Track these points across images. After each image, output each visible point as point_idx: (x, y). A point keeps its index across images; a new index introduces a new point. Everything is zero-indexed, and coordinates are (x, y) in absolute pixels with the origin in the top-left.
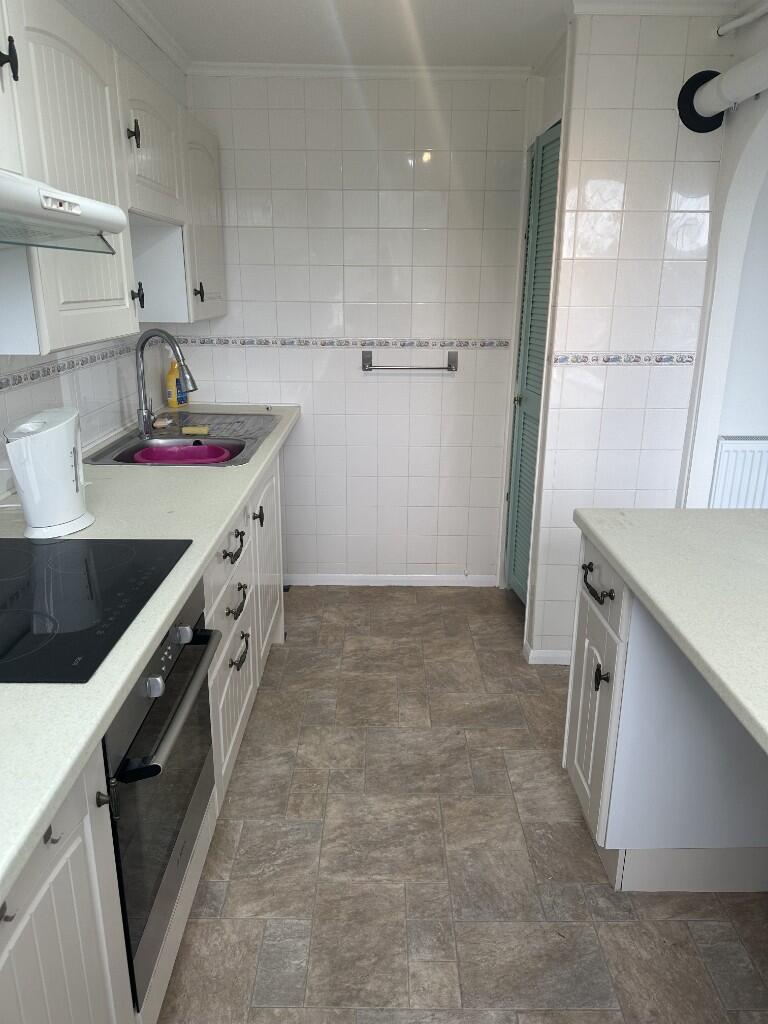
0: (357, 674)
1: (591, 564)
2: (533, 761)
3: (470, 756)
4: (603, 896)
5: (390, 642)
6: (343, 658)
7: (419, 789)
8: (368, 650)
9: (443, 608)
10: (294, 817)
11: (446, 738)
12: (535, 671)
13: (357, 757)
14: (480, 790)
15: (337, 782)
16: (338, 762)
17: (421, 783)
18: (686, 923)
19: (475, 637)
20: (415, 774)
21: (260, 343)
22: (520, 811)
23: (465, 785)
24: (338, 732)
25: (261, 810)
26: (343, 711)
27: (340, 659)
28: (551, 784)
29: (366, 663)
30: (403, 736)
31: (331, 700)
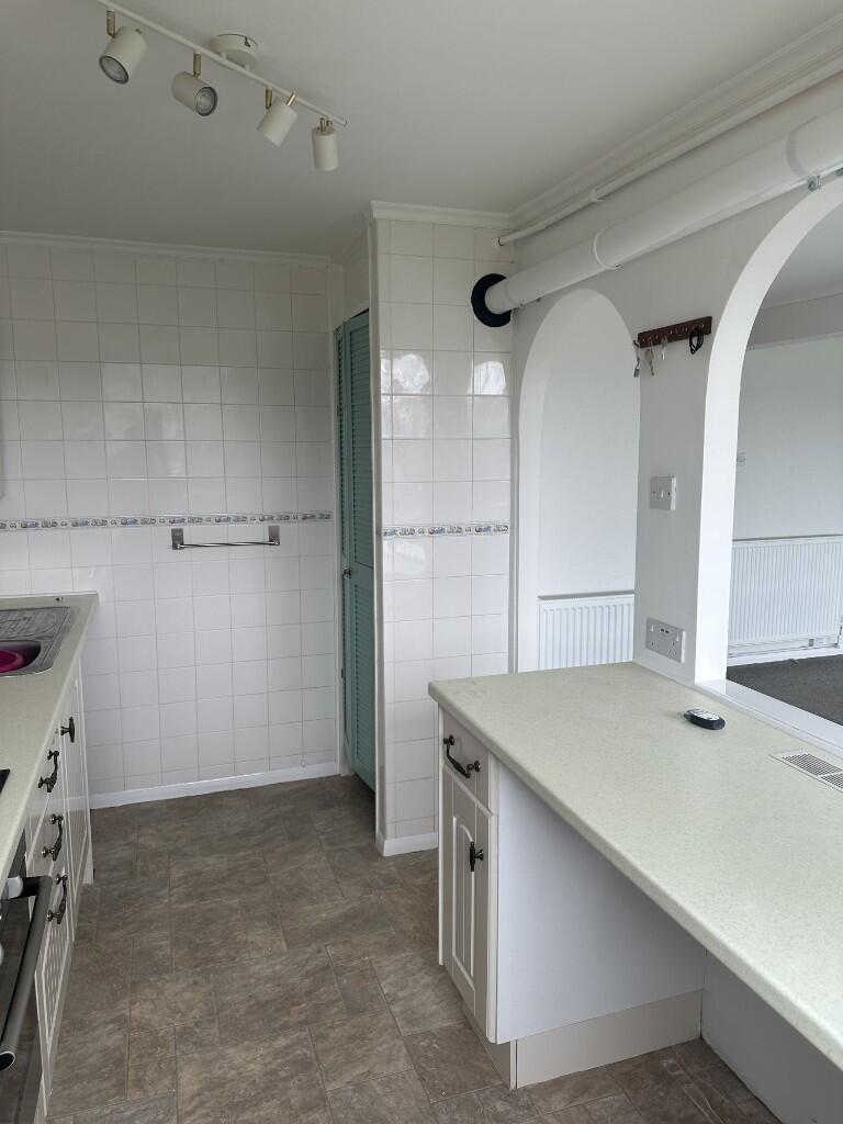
0: (190, 905)
1: (451, 737)
2: (404, 966)
3: (337, 975)
4: (500, 1099)
5: (226, 859)
6: (170, 890)
7: (285, 1027)
8: (199, 874)
9: (283, 809)
10: (137, 1095)
11: (307, 961)
12: (391, 863)
13: (206, 1004)
14: (353, 1011)
15: (186, 1040)
16: (183, 1015)
17: (286, 1019)
18: (583, 1106)
19: (321, 837)
20: (277, 1010)
21: (46, 525)
22: (399, 1024)
23: (335, 1009)
24: (178, 979)
25: (93, 1097)
26: (181, 953)
27: (167, 890)
28: (426, 987)
29: (200, 890)
30: (258, 967)
31: (164, 943)
